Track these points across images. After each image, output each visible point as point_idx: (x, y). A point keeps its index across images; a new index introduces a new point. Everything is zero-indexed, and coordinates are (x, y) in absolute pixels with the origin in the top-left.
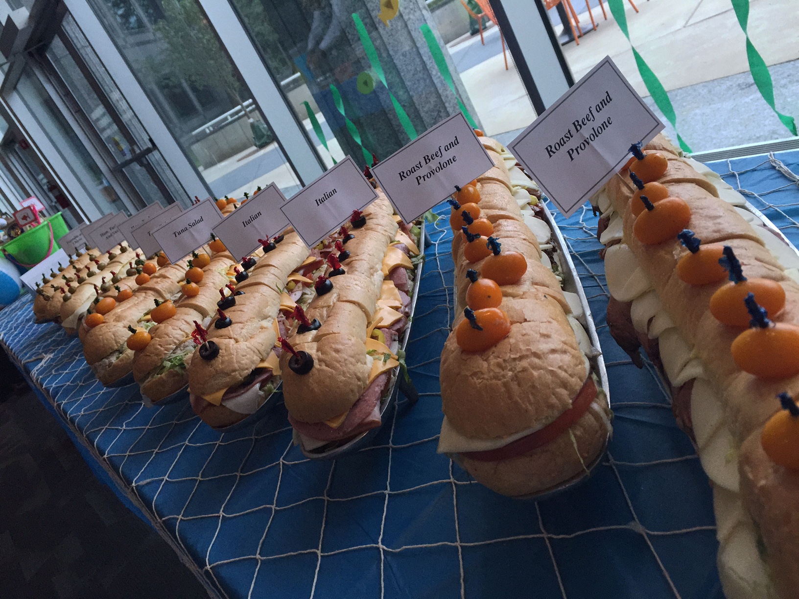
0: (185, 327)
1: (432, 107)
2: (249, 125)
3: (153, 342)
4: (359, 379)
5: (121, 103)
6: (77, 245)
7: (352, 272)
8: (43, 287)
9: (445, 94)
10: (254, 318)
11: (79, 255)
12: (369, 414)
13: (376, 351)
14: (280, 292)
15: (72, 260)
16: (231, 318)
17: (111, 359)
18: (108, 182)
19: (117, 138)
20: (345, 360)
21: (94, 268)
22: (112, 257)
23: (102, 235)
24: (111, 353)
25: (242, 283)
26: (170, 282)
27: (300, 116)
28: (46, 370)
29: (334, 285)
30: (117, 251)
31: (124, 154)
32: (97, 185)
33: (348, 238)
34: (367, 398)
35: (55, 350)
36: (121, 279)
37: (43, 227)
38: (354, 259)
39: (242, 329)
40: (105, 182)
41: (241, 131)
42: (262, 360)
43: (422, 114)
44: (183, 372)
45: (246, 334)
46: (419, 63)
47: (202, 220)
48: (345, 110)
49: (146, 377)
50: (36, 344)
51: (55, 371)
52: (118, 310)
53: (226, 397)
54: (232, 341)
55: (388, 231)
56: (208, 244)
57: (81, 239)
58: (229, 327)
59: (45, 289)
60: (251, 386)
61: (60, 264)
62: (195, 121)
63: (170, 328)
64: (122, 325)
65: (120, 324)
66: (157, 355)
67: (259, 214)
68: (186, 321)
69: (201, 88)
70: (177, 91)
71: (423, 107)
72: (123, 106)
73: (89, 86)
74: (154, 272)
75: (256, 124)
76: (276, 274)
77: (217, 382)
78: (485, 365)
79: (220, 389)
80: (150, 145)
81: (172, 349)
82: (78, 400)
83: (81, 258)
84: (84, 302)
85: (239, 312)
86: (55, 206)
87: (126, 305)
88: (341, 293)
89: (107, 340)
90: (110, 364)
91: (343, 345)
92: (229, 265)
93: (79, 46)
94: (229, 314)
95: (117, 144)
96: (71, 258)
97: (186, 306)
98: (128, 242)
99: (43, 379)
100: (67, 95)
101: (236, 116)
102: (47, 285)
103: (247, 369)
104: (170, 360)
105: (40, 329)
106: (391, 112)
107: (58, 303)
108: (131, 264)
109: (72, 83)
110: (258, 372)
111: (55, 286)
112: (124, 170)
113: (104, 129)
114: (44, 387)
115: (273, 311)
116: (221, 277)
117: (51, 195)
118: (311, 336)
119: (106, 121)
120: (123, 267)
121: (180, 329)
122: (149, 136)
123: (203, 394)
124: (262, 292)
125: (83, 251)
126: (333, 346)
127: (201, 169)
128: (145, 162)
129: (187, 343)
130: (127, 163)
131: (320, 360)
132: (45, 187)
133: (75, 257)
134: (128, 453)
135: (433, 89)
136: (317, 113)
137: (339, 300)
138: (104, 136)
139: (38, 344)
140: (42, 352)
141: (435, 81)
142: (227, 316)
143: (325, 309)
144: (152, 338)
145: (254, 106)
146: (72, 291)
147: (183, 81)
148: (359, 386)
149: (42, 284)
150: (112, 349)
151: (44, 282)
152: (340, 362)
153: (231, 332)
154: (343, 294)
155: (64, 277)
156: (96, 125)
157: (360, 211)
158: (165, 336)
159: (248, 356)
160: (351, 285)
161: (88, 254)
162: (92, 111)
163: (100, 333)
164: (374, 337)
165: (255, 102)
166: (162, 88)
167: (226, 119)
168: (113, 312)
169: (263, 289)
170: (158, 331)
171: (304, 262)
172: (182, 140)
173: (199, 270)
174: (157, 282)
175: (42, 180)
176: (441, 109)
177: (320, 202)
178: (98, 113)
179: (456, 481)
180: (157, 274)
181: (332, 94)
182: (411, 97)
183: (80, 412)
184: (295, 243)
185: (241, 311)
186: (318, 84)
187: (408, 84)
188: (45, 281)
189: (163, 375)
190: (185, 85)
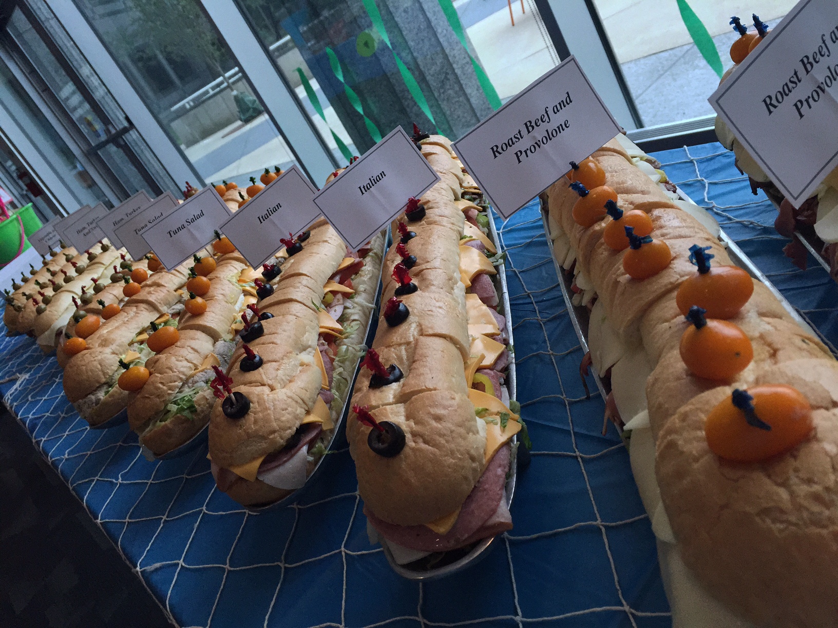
0: (192, 356)
1: (438, 69)
2: (233, 98)
3: (152, 379)
4: (473, 459)
5: (92, 78)
6: (50, 243)
7: (427, 287)
8: (13, 294)
9: (452, 54)
10: (291, 352)
11: (53, 255)
12: (494, 511)
13: (487, 410)
14: (316, 310)
15: (46, 261)
16: (260, 354)
17: (99, 394)
18: (82, 165)
19: (90, 118)
20: (452, 432)
21: (72, 272)
22: (91, 257)
23: (79, 232)
24: (98, 387)
25: (267, 301)
26: (165, 291)
27: (292, 84)
28: (20, 396)
29: (410, 310)
30: (97, 250)
31: (98, 136)
32: (71, 170)
33: (407, 237)
34: (487, 486)
35: (33, 368)
36: (105, 287)
37: (11, 221)
38: (424, 267)
39: (278, 369)
40: (78, 166)
41: (225, 106)
42: (308, 412)
43: (428, 78)
44: (194, 416)
45: (284, 378)
46: (423, 20)
47: (202, 214)
48: (344, 77)
49: (146, 425)
50: (10, 360)
51: (32, 397)
52: (104, 331)
53: (262, 469)
54: (266, 390)
55: (456, 223)
56: (212, 244)
57: (54, 236)
58: (260, 369)
59: (15, 297)
60: (296, 449)
61: (32, 266)
62: (175, 95)
63: (173, 359)
64: (111, 351)
65: (108, 350)
66: (158, 396)
67: (279, 206)
68: (192, 348)
69: (178, 60)
70: (153, 63)
71: (428, 69)
72: (95, 81)
73: (56, 62)
74: (145, 279)
75: (240, 96)
76: (309, 286)
77: (248, 448)
78: (784, 494)
79: (254, 459)
80: (126, 124)
81: (177, 387)
82: (61, 437)
83: (55, 258)
84: (62, 314)
85: (271, 345)
86: (26, 195)
87: (114, 323)
88: (422, 322)
89: (92, 371)
90: (98, 401)
91: (445, 408)
92: (240, 270)
93: (43, 19)
94: (257, 349)
95: (90, 124)
96: (44, 258)
97: (192, 327)
98: (109, 239)
99: (19, 407)
100: (32, 73)
101: (218, 89)
102: (17, 292)
103: (290, 428)
104: (175, 403)
105: (13, 342)
106: (393, 76)
107: (32, 314)
108: (115, 268)
109: (37, 59)
110: (305, 428)
111: (27, 293)
112: (99, 152)
113: (75, 109)
114: (19, 418)
115: (311, 338)
116: (231, 286)
117: (20, 183)
118: (392, 392)
119: (76, 99)
120: (106, 269)
121: (187, 360)
122: (125, 113)
123: (231, 465)
124: (294, 312)
125: (57, 249)
126: (432, 411)
127: (183, 147)
128: (122, 143)
129: (196, 378)
130: (102, 145)
131: (414, 435)
132: (15, 175)
133: (48, 258)
134: (127, 520)
135: (439, 49)
136: (310, 79)
137: (422, 333)
138: (75, 116)
139: (11, 361)
140: (17, 371)
141: (441, 40)
142: (256, 353)
143: (403, 348)
144: (151, 374)
145: (240, 74)
146: (47, 301)
147: (158, 52)
148: (474, 470)
149: (12, 291)
150: (99, 382)
151: (14, 288)
152: (444, 435)
153: (264, 377)
154: (426, 323)
155: (37, 283)
156: (65, 104)
157: (416, 198)
158: (168, 370)
159: (290, 409)
160: (434, 309)
161: (64, 254)
162: (61, 89)
163: (83, 363)
164: (477, 386)
165: (242, 70)
166: (135, 61)
167: (207, 92)
168: (97, 334)
169: (295, 308)
170: (157, 364)
171: (339, 266)
172: (161, 116)
173: (204, 279)
174: (150, 293)
175: (10, 166)
176: (448, 71)
177: (365, 189)
178: (67, 91)
179: (633, 611)
180: (149, 282)
181: (328, 59)
182: (415, 59)
183: (64, 455)
184: (326, 241)
185: (273, 343)
186: (309, 48)
187: (411, 44)
188: (16, 287)
189: (168, 422)
190: (161, 57)
